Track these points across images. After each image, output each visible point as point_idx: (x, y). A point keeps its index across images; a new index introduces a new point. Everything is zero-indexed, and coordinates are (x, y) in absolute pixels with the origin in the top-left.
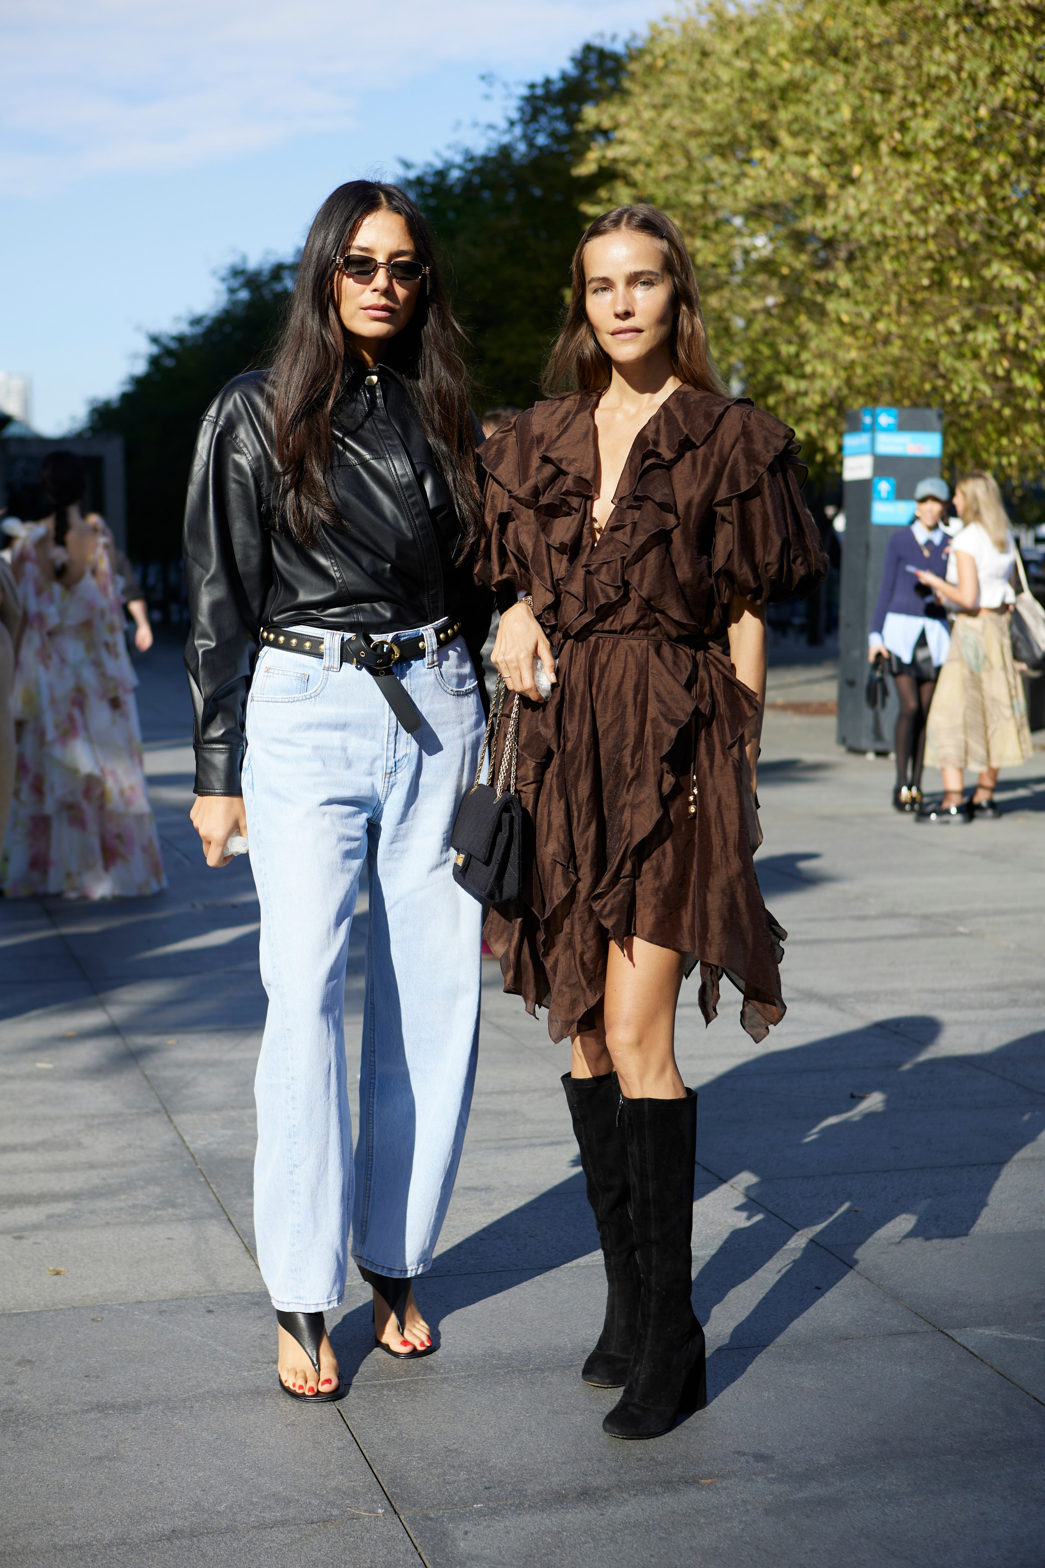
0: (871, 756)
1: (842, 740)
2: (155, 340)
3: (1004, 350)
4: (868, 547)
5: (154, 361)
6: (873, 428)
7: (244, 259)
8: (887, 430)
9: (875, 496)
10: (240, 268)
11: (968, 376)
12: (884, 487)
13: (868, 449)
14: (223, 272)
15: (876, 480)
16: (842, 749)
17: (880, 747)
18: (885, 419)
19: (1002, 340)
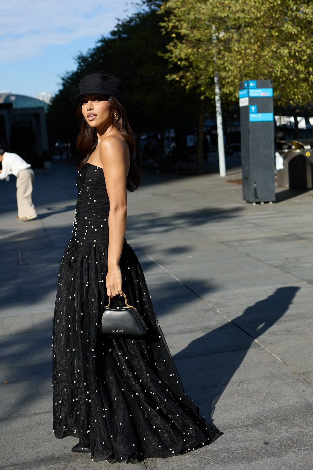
0: (254, 204)
1: (245, 199)
2: (63, 79)
3: (291, 56)
4: (249, 130)
5: (64, 85)
6: (248, 88)
7: (82, 54)
8: (253, 88)
9: (250, 112)
10: (81, 56)
11: (280, 67)
12: (253, 108)
13: (247, 95)
14: (76, 58)
15: (250, 106)
16: (245, 202)
17: (257, 200)
18: (252, 84)
19: (290, 53)
